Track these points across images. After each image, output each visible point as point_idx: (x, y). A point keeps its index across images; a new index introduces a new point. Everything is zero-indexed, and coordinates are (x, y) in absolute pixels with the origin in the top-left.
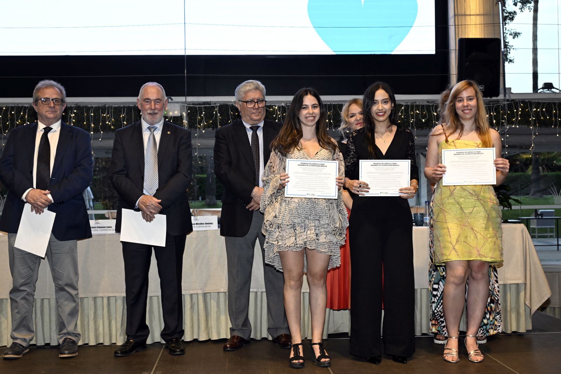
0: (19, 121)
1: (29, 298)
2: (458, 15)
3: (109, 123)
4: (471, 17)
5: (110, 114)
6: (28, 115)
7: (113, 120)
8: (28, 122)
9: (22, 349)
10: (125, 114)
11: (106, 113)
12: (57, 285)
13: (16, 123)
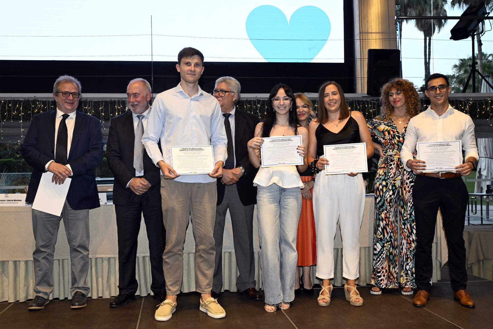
1: (49, 259)
2: (362, 33)
4: (373, 34)
6: (22, 107)
7: (93, 111)
8: (22, 113)
9: (44, 301)
12: (72, 247)
13: (13, 114)
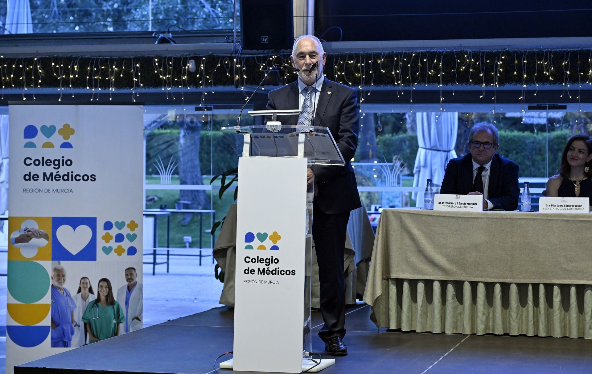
0: (432, 71)
3: (547, 73)
5: (548, 61)
10: (568, 60)
11: (543, 60)
